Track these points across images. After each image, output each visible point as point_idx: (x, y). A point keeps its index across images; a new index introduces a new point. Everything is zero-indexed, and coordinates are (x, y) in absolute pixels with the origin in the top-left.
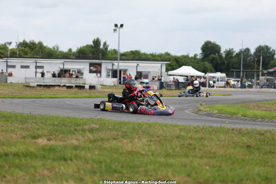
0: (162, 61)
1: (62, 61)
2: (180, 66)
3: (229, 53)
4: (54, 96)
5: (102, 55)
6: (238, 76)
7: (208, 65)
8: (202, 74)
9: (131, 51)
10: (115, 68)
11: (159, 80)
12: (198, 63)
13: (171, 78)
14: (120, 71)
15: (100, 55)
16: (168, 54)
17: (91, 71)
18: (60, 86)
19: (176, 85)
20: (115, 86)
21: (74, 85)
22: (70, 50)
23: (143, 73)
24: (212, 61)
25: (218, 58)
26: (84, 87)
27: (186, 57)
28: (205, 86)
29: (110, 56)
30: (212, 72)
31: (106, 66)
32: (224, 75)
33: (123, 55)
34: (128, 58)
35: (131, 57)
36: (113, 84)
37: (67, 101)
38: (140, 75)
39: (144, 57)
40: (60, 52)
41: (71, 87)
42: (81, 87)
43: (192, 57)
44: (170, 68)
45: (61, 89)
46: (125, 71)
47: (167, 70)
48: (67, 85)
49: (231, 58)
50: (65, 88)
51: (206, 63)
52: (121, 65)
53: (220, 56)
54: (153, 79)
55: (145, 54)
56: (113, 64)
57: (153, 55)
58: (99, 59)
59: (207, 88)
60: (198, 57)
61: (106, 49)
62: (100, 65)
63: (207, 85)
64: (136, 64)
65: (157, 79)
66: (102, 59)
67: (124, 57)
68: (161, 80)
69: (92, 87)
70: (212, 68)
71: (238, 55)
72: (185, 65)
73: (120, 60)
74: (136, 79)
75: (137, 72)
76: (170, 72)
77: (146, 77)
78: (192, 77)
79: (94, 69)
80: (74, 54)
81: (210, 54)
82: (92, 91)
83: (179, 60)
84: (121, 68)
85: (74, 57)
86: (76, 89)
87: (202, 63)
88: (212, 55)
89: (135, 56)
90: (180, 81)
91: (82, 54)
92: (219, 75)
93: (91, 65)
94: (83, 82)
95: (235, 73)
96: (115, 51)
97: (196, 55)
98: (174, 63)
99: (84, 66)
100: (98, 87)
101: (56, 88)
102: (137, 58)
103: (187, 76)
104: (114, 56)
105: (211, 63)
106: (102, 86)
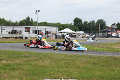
0: (56, 26)
1: (13, 26)
2: (64, 29)
3: (86, 23)
4: (9, 42)
6: (89, 33)
7: (76, 28)
8: (74, 32)
9: (43, 22)
10: (36, 29)
11: (55, 34)
12: (72, 27)
13: (61, 34)
14: (38, 31)
15: (30, 24)
16: (59, 23)
17: (26, 31)
18: (12, 37)
19: (62, 37)
21: (18, 37)
22: (16, 22)
23: (49, 32)
24: (78, 26)
25: (81, 25)
26: (22, 38)
27: (67, 24)
28: (75, 37)
29: (34, 24)
30: (78, 31)
31: (32, 29)
32: (83, 32)
33: (39, 24)
34: (42, 25)
35: (43, 24)
36: (35, 37)
37: (15, 44)
38: (47, 33)
39: (49, 25)
40: (12, 23)
41: (17, 38)
42: (21, 38)
43: (69, 25)
44: (60, 29)
45: (13, 39)
46: (41, 31)
47: (59, 30)
48: (15, 37)
49: (87, 25)
50: (14, 38)
51: (76, 27)
52: (39, 28)
53: (82, 24)
54: (53, 34)
55: (49, 23)
56: (35, 28)
57: (52, 24)
58: (29, 26)
59: (76, 38)
60: (72, 25)
61: (32, 21)
62: (29, 28)
63: (76, 37)
64: (45, 28)
65: (54, 34)
66: (31, 26)
67: (40, 25)
68: (56, 34)
69: (26, 38)
70: (78, 29)
71: (90, 23)
72: (67, 28)
73: (38, 26)
74: (45, 34)
75: (46, 31)
76: (60, 31)
77: (50, 33)
78: (70, 33)
79: (27, 30)
80: (18, 23)
81: (77, 23)
82: (26, 39)
83: (64, 26)
84: (38, 29)
85: (18, 25)
86: (19, 39)
87: (74, 27)
88: (78, 24)
89: (45, 24)
90: (64, 35)
91: (21, 24)
92: (81, 32)
93: (26, 28)
94: (22, 36)
95: (88, 31)
96: (36, 22)
97: (71, 24)
98: (62, 27)
99: (22, 29)
100: (29, 38)
101: (11, 38)
102: (46, 25)
103: (67, 33)
104: (35, 24)
105: (78, 27)
106: (31, 37)
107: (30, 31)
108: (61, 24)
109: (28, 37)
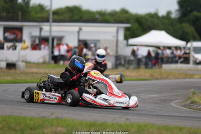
0: (116, 22)
5: (22, 14)
7: (189, 28)
8: (181, 43)
9: (67, 8)
10: (45, 34)
14: (53, 39)
15: (20, 13)
16: (124, 12)
17: (6, 40)
20: (44, 63)
23: (89, 43)
24: (194, 22)
27: (154, 16)
29: (33, 14)
30: (195, 39)
31: (30, 31)
36: (41, 61)
43: (163, 17)
44: (131, 34)
46: (60, 39)
47: (127, 38)
51: (185, 25)
55: (88, 12)
56: (41, 29)
57: (101, 14)
58: (17, 20)
59: (191, 66)
60: (174, 15)
61: (28, 3)
62: (20, 29)
63: (191, 62)
64: (77, 29)
66: (23, 20)
69: (11, 66)
70: (197, 36)
75: (79, 41)
76: (132, 41)
81: (191, 11)
83: (143, 20)
84: (54, 34)
87: (179, 26)
89: (74, 15)
93: (6, 29)
96: (41, 8)
97: (169, 13)
98: (136, 25)
100: (21, 65)
102: (76, 17)
103: (158, 47)
104: (39, 15)
105: (193, 25)
106: (26, 62)
107: (21, 40)
108: (131, 15)
109: (17, 63)
